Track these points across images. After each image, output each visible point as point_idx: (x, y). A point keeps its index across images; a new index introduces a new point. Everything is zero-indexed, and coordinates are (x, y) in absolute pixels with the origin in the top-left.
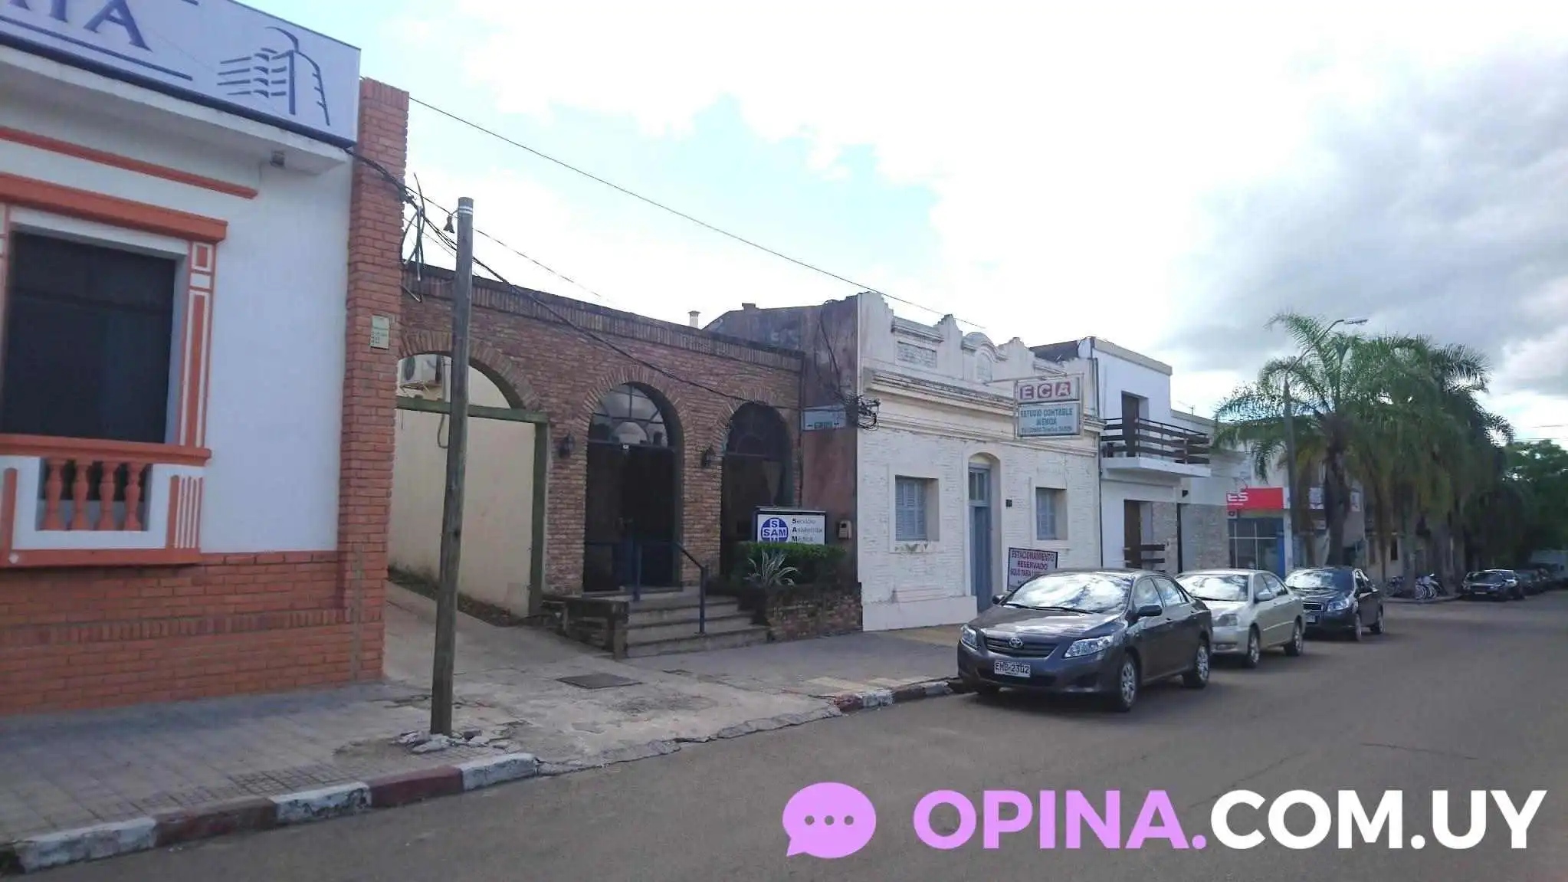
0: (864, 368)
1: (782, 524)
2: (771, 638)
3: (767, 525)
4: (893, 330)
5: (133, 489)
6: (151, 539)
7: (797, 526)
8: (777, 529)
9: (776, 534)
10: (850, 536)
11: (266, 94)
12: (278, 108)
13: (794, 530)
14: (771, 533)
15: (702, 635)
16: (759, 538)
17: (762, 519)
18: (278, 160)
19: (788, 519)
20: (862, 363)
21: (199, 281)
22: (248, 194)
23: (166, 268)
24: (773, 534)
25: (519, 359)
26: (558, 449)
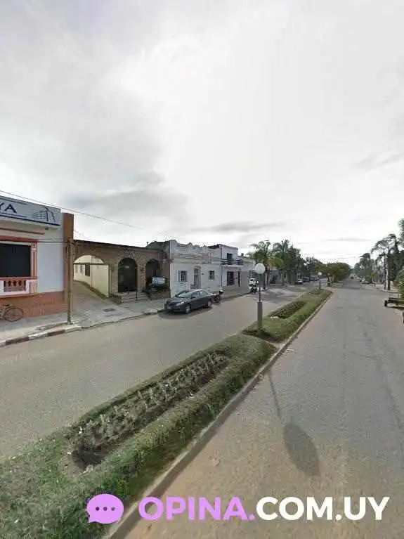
0: (172, 254)
4: (178, 246)
5: (23, 284)
10: (169, 282)
11: (42, 218)
16: (153, 283)
17: (153, 279)
18: (46, 228)
21: (34, 249)
22: (43, 234)
26: (111, 269)
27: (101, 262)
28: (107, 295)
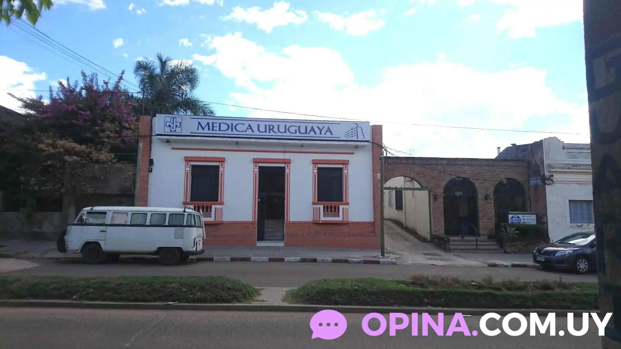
0: (548, 164)
1: (518, 217)
2: (506, 252)
3: (512, 217)
4: (564, 148)
5: (337, 210)
6: (340, 219)
7: (525, 218)
8: (517, 219)
9: (516, 221)
10: (545, 221)
11: (353, 136)
12: (355, 138)
13: (523, 219)
14: (514, 220)
15: (477, 249)
16: (510, 222)
17: (510, 216)
18: (357, 147)
19: (520, 216)
20: (546, 162)
21: (346, 172)
22: (353, 154)
23: (341, 169)
24: (515, 220)
25: (421, 175)
26: (434, 197)
27: (417, 185)
28: (428, 236)
